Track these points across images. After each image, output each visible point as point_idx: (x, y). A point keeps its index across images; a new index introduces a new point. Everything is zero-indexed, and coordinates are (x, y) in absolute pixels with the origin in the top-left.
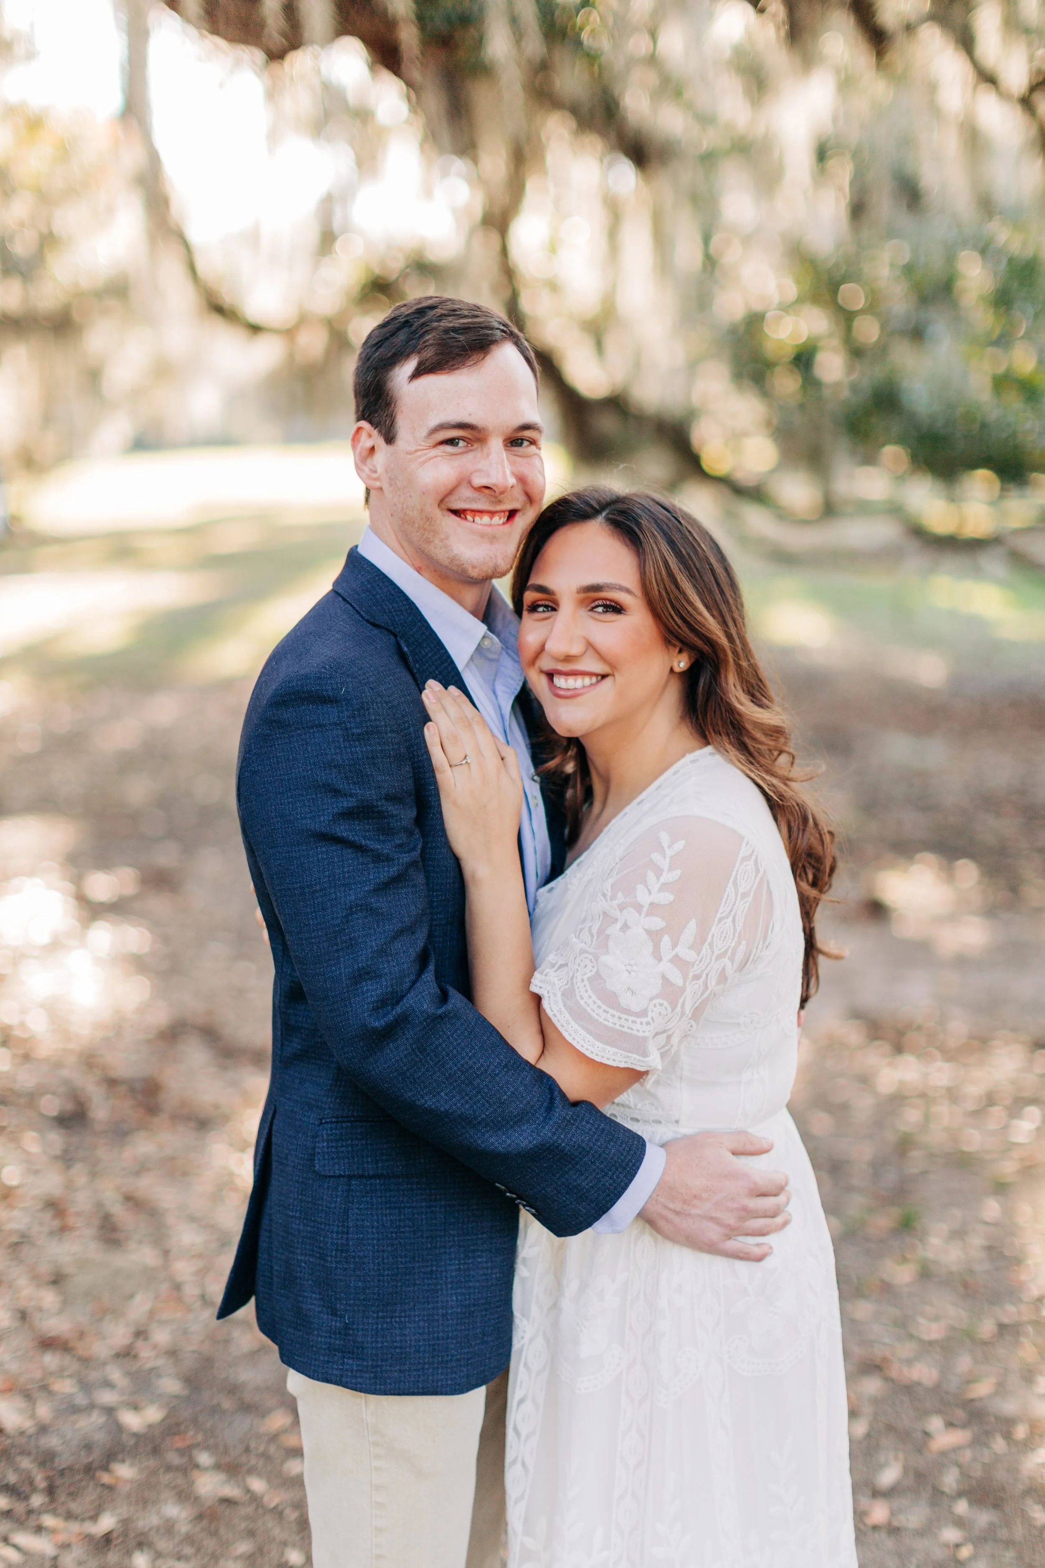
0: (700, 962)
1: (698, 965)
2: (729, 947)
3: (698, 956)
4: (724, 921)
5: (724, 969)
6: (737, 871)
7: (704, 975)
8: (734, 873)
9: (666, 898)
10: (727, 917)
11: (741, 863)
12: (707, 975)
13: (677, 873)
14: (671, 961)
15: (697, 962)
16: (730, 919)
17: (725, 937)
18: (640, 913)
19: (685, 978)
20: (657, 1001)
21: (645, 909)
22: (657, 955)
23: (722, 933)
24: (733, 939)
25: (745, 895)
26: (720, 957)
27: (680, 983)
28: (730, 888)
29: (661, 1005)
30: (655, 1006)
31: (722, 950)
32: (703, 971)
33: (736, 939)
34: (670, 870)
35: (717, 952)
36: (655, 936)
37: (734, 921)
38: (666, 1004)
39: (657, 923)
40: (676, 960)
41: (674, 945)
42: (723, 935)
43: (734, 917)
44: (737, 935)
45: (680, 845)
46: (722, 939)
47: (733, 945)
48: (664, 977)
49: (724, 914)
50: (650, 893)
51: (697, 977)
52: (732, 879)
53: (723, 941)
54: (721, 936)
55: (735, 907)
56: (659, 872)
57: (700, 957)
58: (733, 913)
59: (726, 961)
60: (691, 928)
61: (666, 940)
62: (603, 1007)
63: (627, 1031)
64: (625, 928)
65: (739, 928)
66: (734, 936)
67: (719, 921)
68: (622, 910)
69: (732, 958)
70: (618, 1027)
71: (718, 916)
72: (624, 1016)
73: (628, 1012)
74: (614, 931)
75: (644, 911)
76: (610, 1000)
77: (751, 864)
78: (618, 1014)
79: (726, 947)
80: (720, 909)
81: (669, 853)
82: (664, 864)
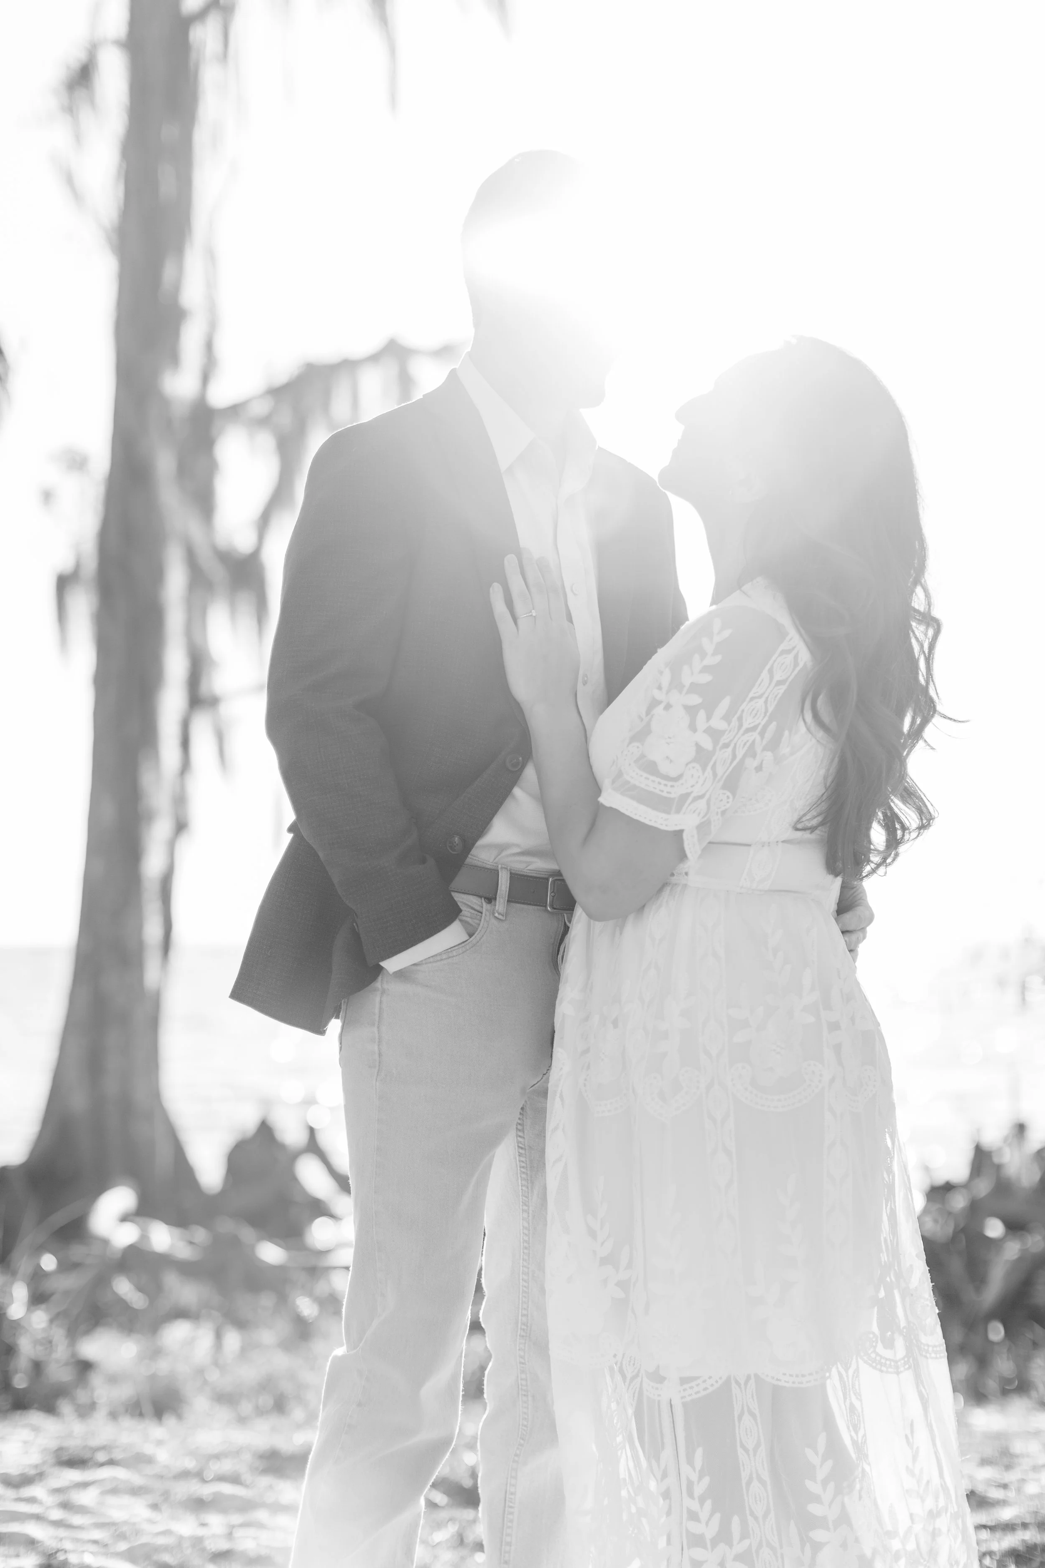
0: (730, 731)
2: (759, 724)
4: (756, 700)
6: (775, 661)
7: (732, 745)
8: (771, 662)
9: (706, 679)
10: (760, 697)
11: (780, 654)
12: (735, 744)
13: (719, 657)
14: (705, 731)
15: (727, 732)
16: (763, 699)
17: (756, 714)
18: (680, 691)
19: (716, 744)
20: (690, 766)
22: (693, 727)
23: (752, 711)
24: (764, 717)
25: (779, 683)
26: (748, 730)
28: (765, 674)
29: (694, 768)
30: (689, 770)
31: (752, 725)
32: (731, 741)
33: (766, 718)
34: (713, 655)
35: (746, 725)
36: (691, 711)
37: (766, 702)
38: (698, 767)
39: (695, 700)
40: (709, 730)
41: (709, 718)
42: (754, 712)
43: (767, 698)
44: (768, 714)
45: (727, 633)
46: (753, 714)
47: (763, 723)
48: (697, 745)
49: (757, 695)
50: (693, 675)
51: (726, 746)
52: (768, 666)
53: (754, 717)
54: (751, 713)
55: (769, 691)
56: (705, 653)
57: (731, 727)
58: (765, 696)
59: (755, 735)
61: (702, 715)
62: (645, 775)
63: (665, 794)
64: (668, 707)
65: (771, 709)
66: (765, 715)
67: (752, 699)
68: (668, 692)
69: (762, 734)
70: (657, 791)
71: (751, 695)
72: (663, 782)
73: (667, 778)
74: (659, 710)
75: (685, 690)
76: (651, 768)
77: (790, 658)
78: (658, 780)
79: (756, 723)
80: (754, 690)
81: (717, 639)
82: (709, 649)
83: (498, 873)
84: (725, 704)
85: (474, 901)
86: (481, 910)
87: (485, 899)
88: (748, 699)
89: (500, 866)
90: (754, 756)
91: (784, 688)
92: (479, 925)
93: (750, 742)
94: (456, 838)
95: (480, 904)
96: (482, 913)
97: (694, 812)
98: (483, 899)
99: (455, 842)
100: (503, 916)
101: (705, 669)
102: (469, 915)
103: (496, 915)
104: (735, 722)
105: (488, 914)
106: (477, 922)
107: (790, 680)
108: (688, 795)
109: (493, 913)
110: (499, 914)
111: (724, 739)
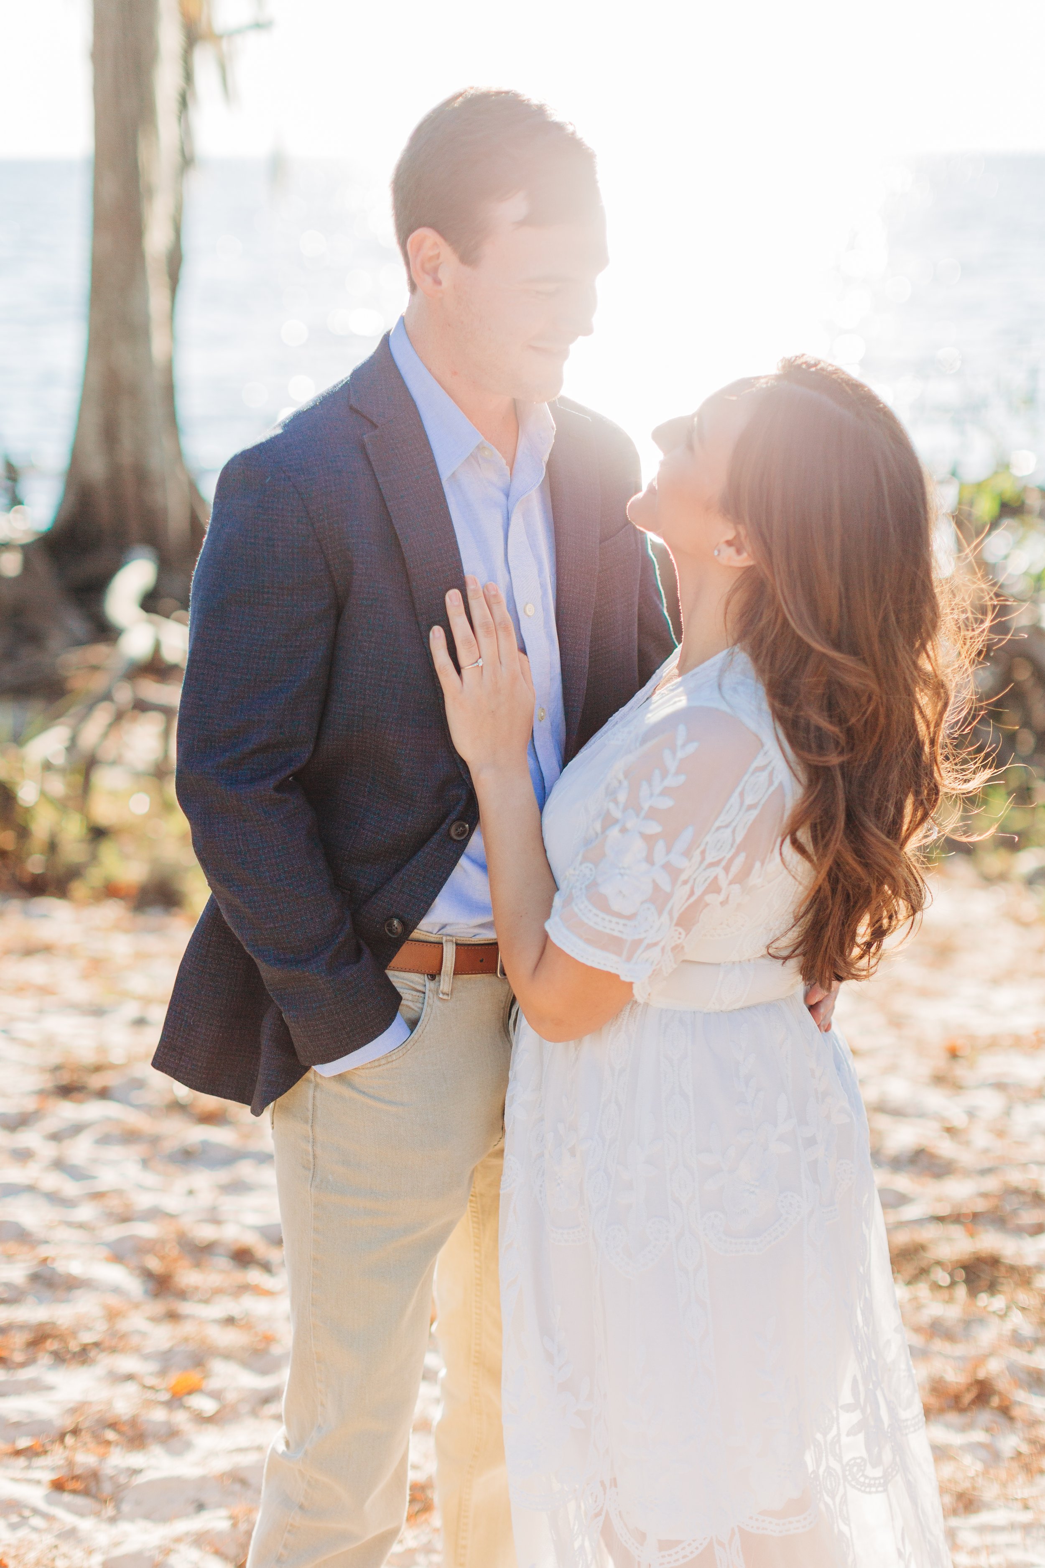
0: (690, 867)
1: (687, 871)
2: (725, 857)
3: (689, 863)
4: (722, 830)
5: (716, 878)
6: (747, 781)
7: (691, 881)
8: (742, 784)
9: (666, 803)
10: (727, 826)
11: (753, 773)
12: (695, 880)
13: (682, 778)
14: (663, 867)
15: (686, 868)
16: (729, 830)
17: (721, 846)
18: (638, 815)
19: (674, 882)
20: (645, 905)
21: (643, 814)
22: (649, 859)
23: (718, 842)
24: (730, 849)
25: (751, 807)
26: (712, 865)
27: (667, 888)
28: (735, 799)
29: (649, 910)
30: (643, 910)
31: (716, 859)
32: (690, 877)
33: (733, 850)
34: (678, 774)
35: (709, 859)
36: (650, 840)
37: (734, 832)
38: (652, 907)
39: (654, 828)
40: (667, 866)
41: (668, 851)
42: (720, 844)
43: (735, 827)
44: (735, 846)
46: (718, 847)
47: (729, 856)
48: (654, 881)
49: (723, 824)
50: (652, 795)
51: (685, 882)
52: (739, 789)
53: (719, 849)
54: (716, 845)
55: (737, 818)
56: (664, 774)
57: (691, 864)
58: (734, 824)
59: (719, 871)
60: (687, 835)
61: (660, 846)
62: (595, 911)
63: (616, 934)
64: (624, 829)
65: (739, 840)
66: (732, 846)
67: (718, 828)
68: (624, 810)
69: (727, 869)
70: (608, 931)
71: (717, 824)
72: (614, 920)
73: (619, 915)
74: (614, 832)
76: (603, 904)
77: (764, 776)
78: (608, 918)
79: (721, 856)
80: (720, 819)
81: (680, 754)
82: (672, 765)
83: (443, 946)
85: (417, 979)
86: (424, 991)
87: (428, 975)
88: (713, 829)
89: (444, 938)
90: (718, 891)
91: (755, 813)
92: (422, 1009)
93: (712, 877)
94: (395, 921)
95: (422, 982)
96: (424, 993)
97: (647, 961)
98: (426, 975)
99: (394, 926)
100: (448, 995)
101: (665, 792)
102: (410, 998)
103: (441, 996)
104: (697, 854)
105: (431, 996)
106: (420, 1005)
107: (763, 802)
108: (640, 941)
109: (437, 993)
110: (444, 994)
111: (683, 877)
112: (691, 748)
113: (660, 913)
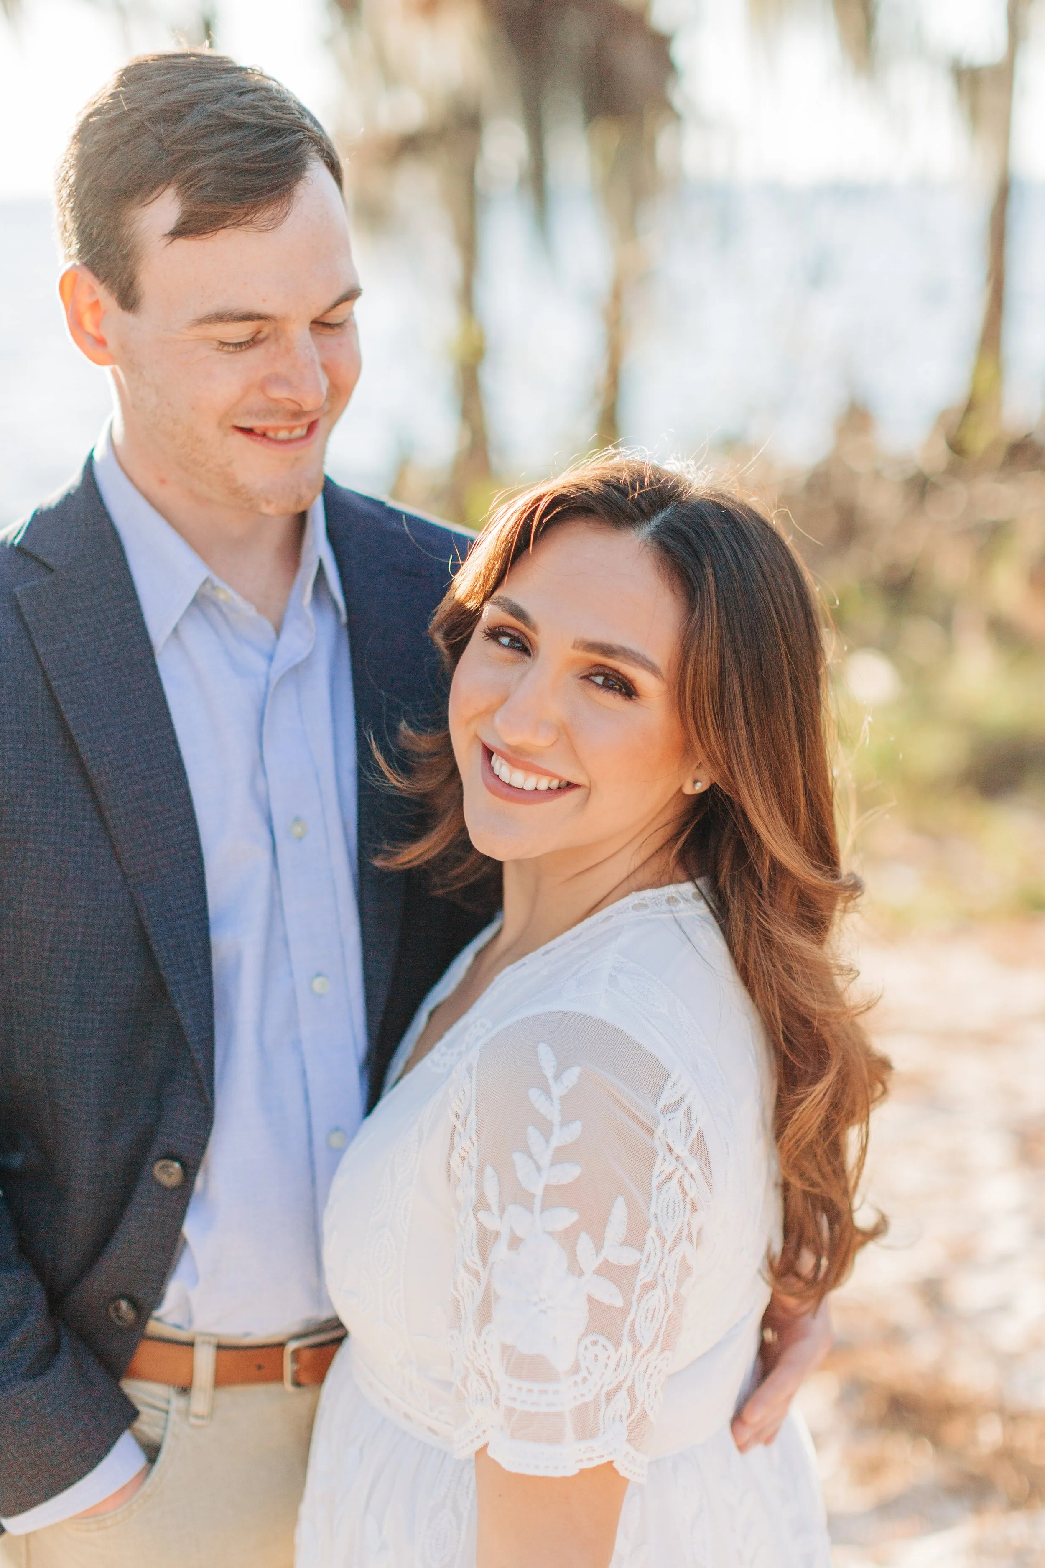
1: (646, 1267)
2: (683, 1224)
3: (642, 1253)
4: (666, 1187)
7: (655, 1281)
9: (567, 1173)
10: (670, 1179)
12: (663, 1278)
13: (576, 1127)
14: (598, 1272)
15: (642, 1265)
16: (676, 1181)
17: (674, 1210)
18: (530, 1209)
19: (626, 1292)
20: (588, 1340)
21: (537, 1201)
22: (574, 1268)
23: (667, 1207)
24: (688, 1211)
27: (619, 1303)
29: (595, 1343)
30: (586, 1348)
31: (676, 1233)
33: (691, 1211)
34: (565, 1123)
35: (666, 1238)
36: (562, 1239)
37: (682, 1183)
38: (602, 1340)
39: (564, 1218)
40: (606, 1269)
41: (599, 1246)
42: (670, 1210)
43: (682, 1175)
46: (671, 1214)
48: (590, 1300)
49: (663, 1177)
50: (538, 1169)
56: (547, 1130)
57: (646, 1253)
59: (683, 1244)
60: (617, 1210)
61: (582, 1239)
64: (515, 1242)
67: (660, 1187)
68: (502, 1210)
71: (655, 1182)
74: (500, 1251)
75: (537, 1204)
79: (679, 1226)
80: (656, 1171)
81: (557, 1091)
82: (553, 1113)
84: (619, 1212)
88: (655, 1192)
93: (679, 1259)
95: (167, 1397)
97: (614, 1419)
98: (172, 1388)
100: (205, 1418)
101: (559, 1153)
103: (192, 1420)
109: (187, 1418)
110: (197, 1417)
111: (641, 1279)
112: (572, 1075)
113: (618, 1345)
